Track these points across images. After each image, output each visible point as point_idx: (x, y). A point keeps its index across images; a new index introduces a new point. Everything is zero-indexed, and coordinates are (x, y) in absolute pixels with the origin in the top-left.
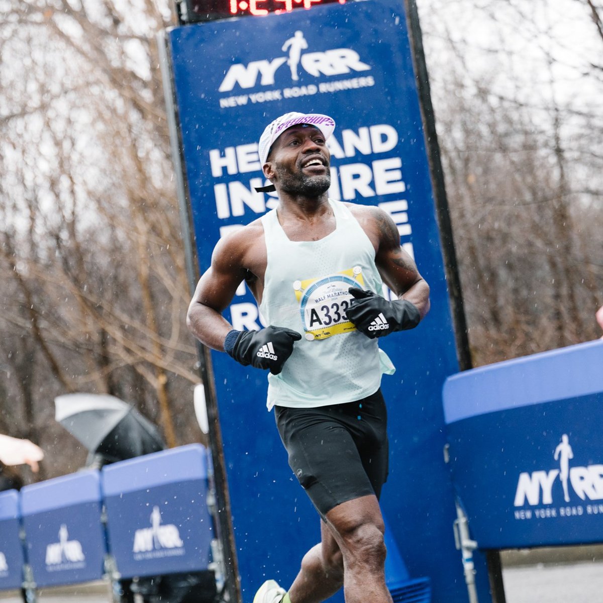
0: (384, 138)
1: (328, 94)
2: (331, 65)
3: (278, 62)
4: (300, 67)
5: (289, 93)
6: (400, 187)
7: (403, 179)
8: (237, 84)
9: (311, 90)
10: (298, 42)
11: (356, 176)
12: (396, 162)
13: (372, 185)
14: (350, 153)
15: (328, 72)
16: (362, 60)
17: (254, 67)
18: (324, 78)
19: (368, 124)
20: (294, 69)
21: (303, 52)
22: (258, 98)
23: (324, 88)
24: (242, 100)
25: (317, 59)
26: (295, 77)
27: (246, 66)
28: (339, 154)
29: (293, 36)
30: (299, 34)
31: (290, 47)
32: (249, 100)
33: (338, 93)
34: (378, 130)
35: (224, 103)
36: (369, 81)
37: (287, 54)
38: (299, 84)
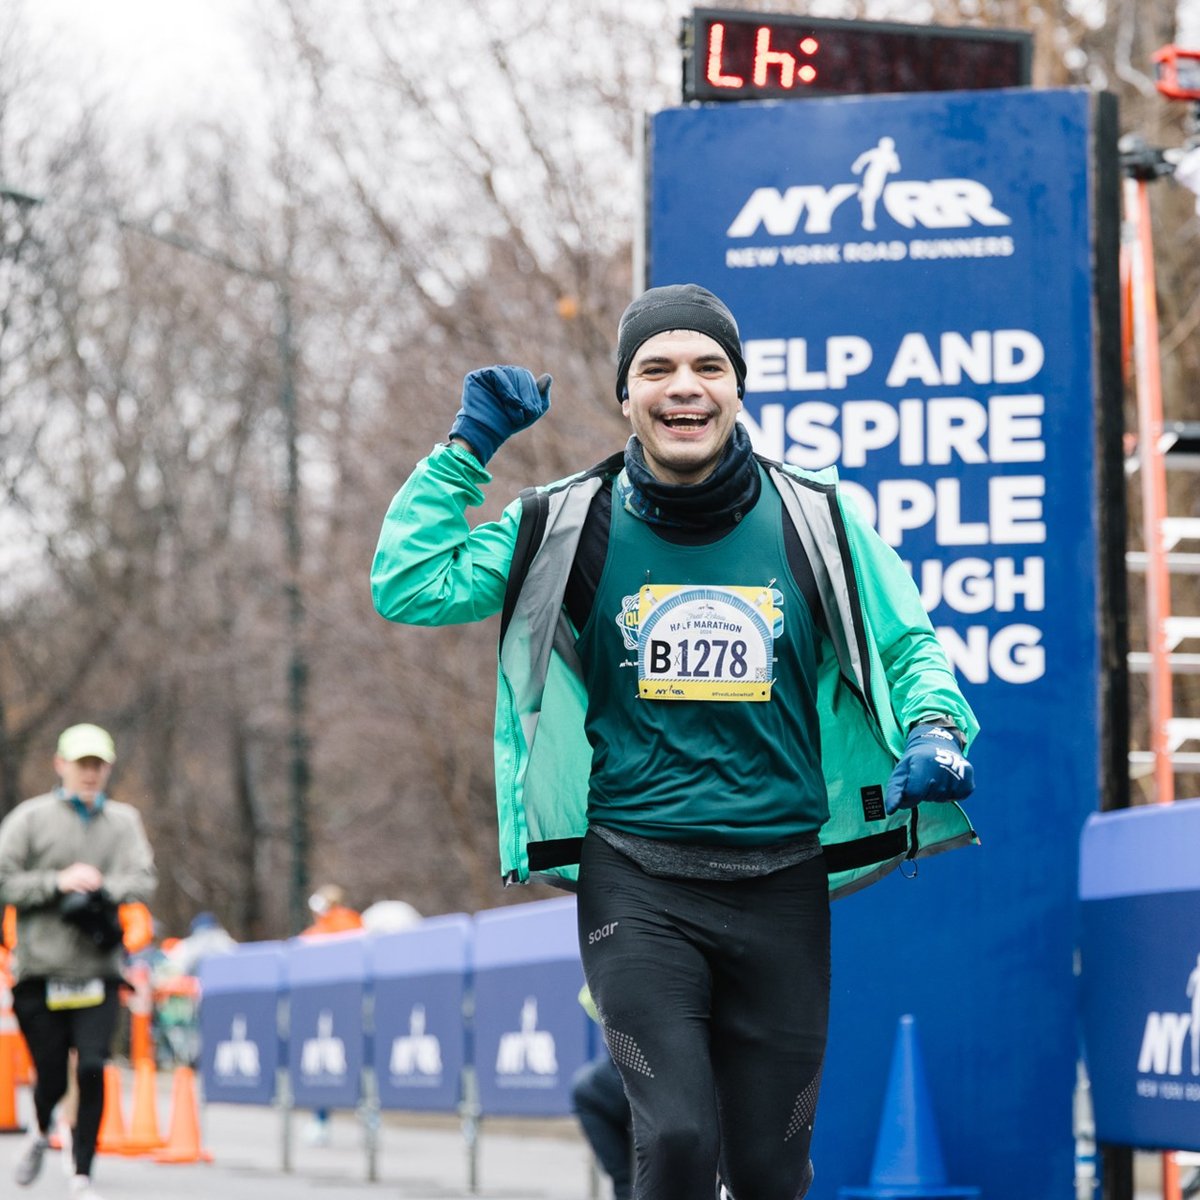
0: (1018, 356)
1: (926, 263)
2: (939, 209)
3: (842, 192)
4: (880, 205)
5: (855, 252)
6: (1035, 452)
7: (1044, 437)
8: (761, 227)
9: (895, 251)
10: (883, 157)
11: (957, 422)
12: (1034, 404)
13: (984, 441)
14: (952, 377)
15: (932, 220)
16: (997, 204)
17: (798, 195)
18: (921, 232)
19: (992, 326)
20: (868, 209)
21: (891, 178)
22: (797, 255)
23: (920, 249)
24: (767, 257)
25: (913, 194)
26: (869, 223)
27: (782, 193)
28: (931, 378)
29: (875, 145)
30: (887, 145)
31: (866, 167)
32: (780, 258)
33: (943, 263)
34: (1009, 339)
35: (736, 258)
36: (1003, 246)
37: (859, 180)
38: (874, 238)
